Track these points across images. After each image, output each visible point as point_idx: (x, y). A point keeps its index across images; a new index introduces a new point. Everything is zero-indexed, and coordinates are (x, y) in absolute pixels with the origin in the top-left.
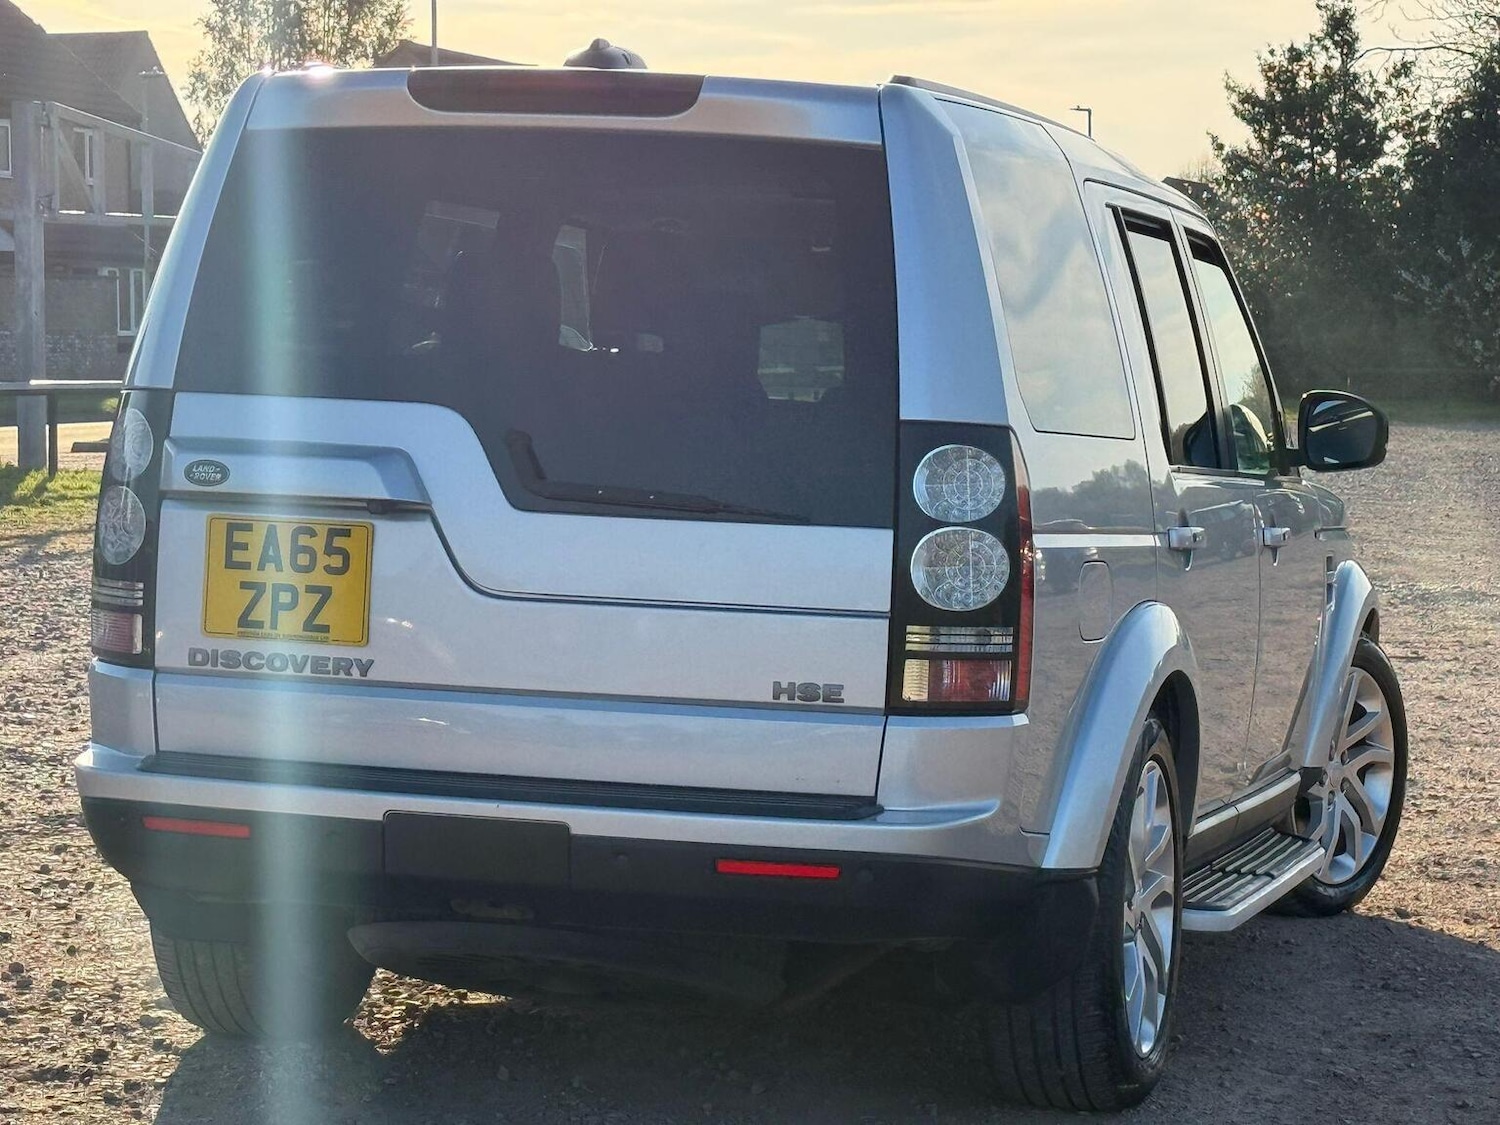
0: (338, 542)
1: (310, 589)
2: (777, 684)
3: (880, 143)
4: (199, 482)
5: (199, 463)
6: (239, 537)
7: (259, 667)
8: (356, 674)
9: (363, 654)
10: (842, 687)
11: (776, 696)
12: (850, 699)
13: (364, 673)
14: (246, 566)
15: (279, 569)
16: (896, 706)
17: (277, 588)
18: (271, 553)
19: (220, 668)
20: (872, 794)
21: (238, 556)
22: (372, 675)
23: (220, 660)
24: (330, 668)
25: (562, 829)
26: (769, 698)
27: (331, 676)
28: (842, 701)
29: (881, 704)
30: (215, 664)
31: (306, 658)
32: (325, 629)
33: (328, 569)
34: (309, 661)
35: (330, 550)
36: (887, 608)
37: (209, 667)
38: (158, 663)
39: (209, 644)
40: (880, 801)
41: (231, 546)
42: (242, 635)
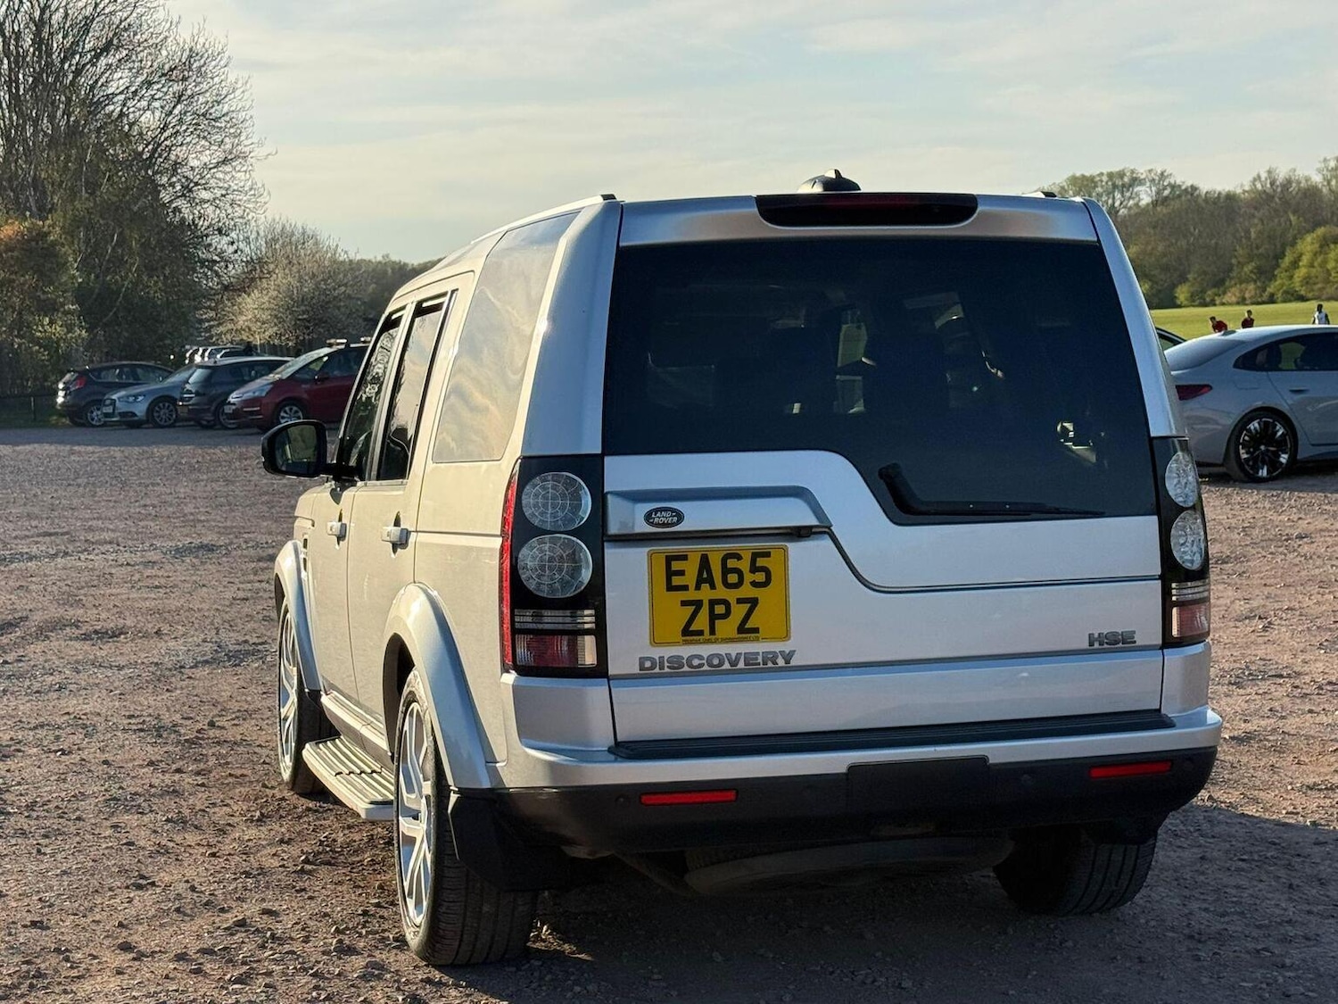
0: (761, 562)
1: (740, 601)
2: (1091, 636)
3: (1096, 239)
4: (658, 525)
5: (657, 510)
6: (676, 566)
7: (702, 665)
8: (781, 662)
9: (785, 647)
10: (1134, 632)
11: (1091, 644)
12: (1140, 641)
13: (787, 662)
14: (685, 588)
15: (713, 587)
16: (1168, 642)
17: (713, 603)
18: (705, 575)
19: (666, 670)
20: (1158, 707)
21: (676, 581)
22: (794, 662)
23: (666, 664)
24: (760, 660)
25: (982, 760)
26: (1085, 645)
27: (761, 666)
28: (1135, 642)
29: (1159, 641)
30: (662, 668)
31: (739, 655)
32: (756, 630)
33: (755, 584)
34: (743, 657)
35: (754, 569)
36: (1158, 571)
37: (657, 670)
38: (611, 672)
39: (656, 653)
40: (1163, 711)
41: (670, 574)
42: (686, 643)
